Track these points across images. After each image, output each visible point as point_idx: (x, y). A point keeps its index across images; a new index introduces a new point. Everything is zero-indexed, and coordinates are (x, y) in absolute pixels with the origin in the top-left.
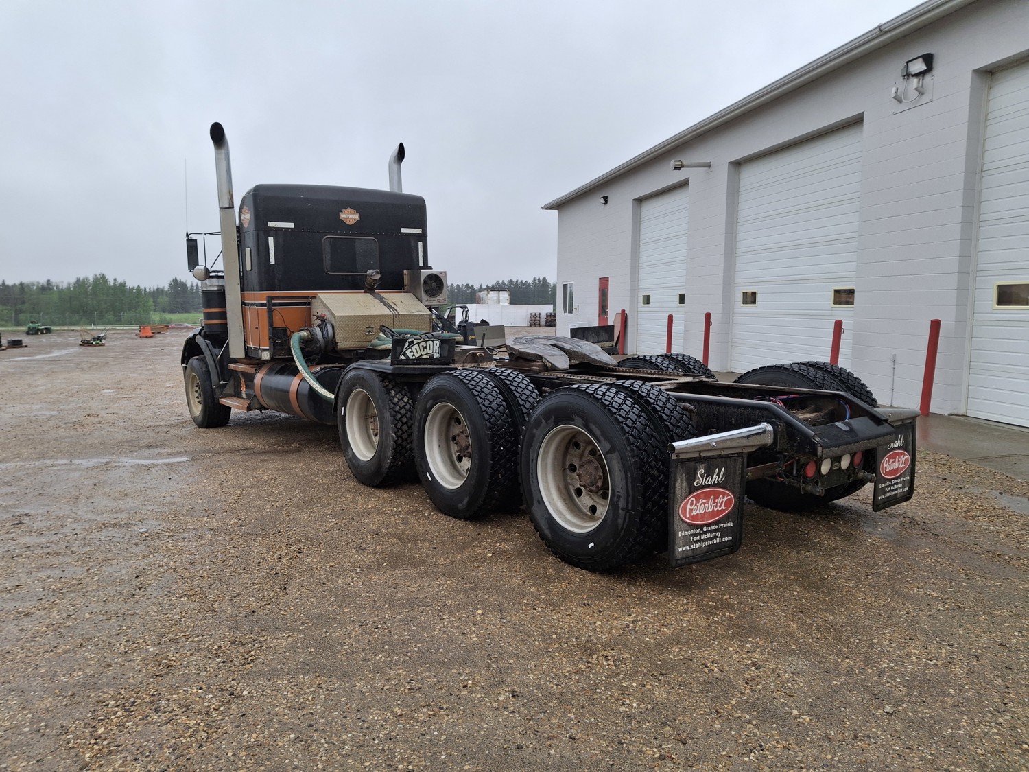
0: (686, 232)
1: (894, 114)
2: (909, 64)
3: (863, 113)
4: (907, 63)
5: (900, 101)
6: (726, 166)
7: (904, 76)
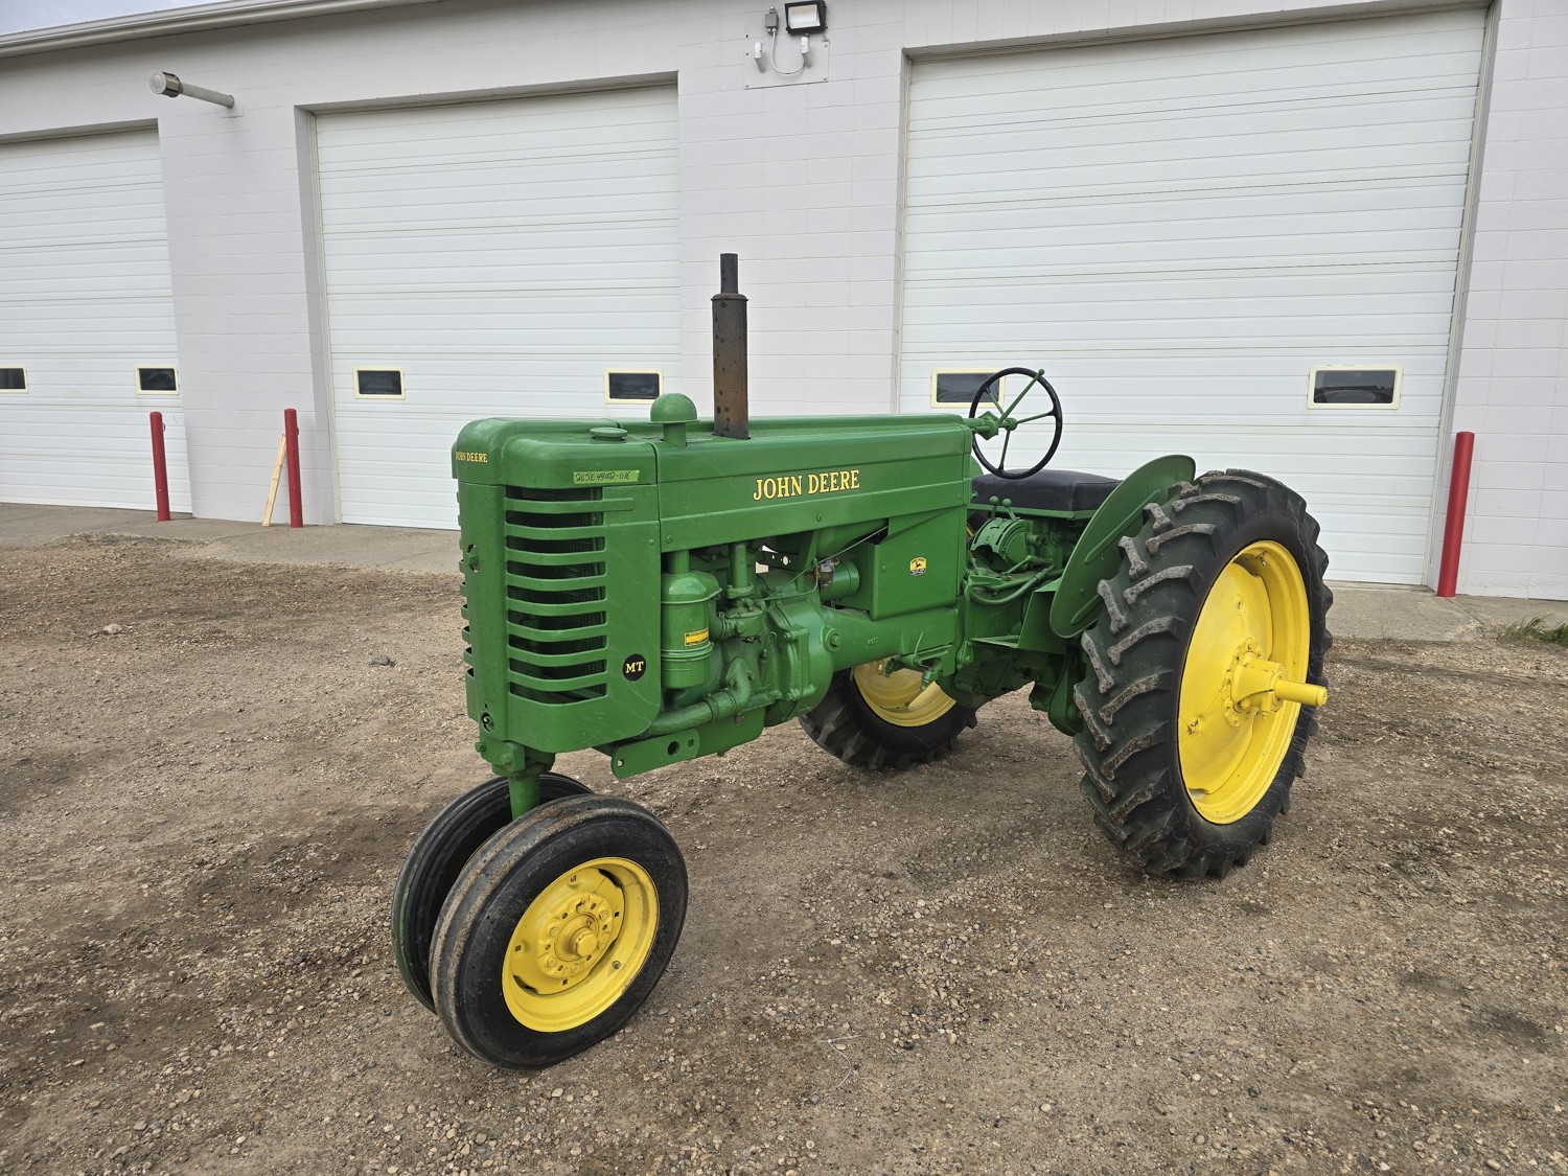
0: (164, 235)
1: (747, 88)
2: (790, 9)
3: (677, 72)
4: (788, 6)
5: (762, 69)
6: (291, 114)
7: (771, 28)
